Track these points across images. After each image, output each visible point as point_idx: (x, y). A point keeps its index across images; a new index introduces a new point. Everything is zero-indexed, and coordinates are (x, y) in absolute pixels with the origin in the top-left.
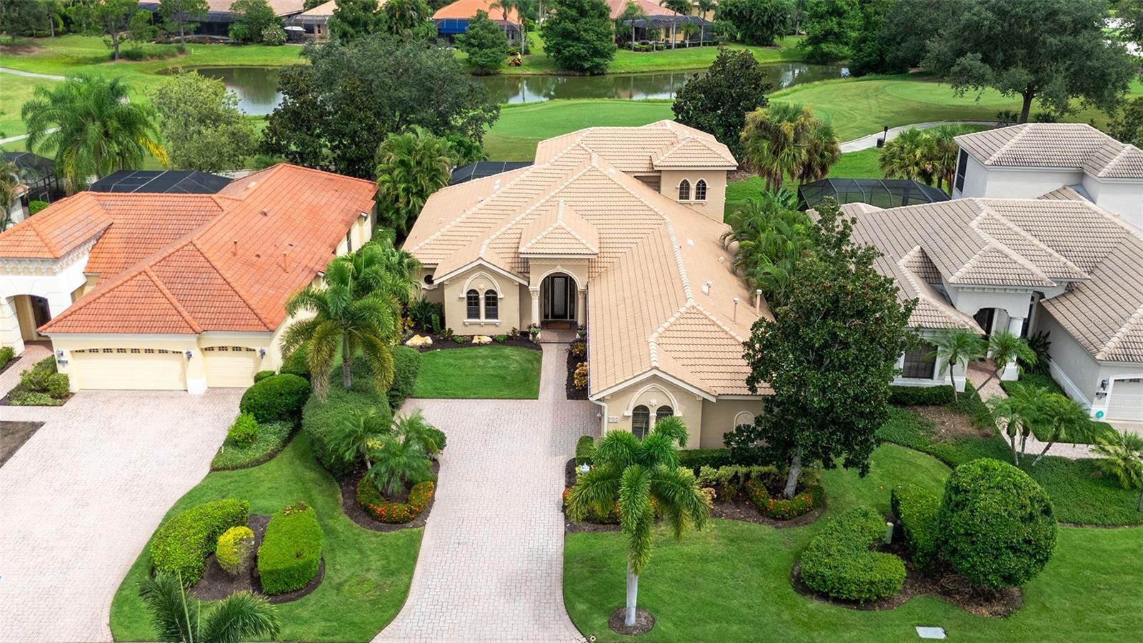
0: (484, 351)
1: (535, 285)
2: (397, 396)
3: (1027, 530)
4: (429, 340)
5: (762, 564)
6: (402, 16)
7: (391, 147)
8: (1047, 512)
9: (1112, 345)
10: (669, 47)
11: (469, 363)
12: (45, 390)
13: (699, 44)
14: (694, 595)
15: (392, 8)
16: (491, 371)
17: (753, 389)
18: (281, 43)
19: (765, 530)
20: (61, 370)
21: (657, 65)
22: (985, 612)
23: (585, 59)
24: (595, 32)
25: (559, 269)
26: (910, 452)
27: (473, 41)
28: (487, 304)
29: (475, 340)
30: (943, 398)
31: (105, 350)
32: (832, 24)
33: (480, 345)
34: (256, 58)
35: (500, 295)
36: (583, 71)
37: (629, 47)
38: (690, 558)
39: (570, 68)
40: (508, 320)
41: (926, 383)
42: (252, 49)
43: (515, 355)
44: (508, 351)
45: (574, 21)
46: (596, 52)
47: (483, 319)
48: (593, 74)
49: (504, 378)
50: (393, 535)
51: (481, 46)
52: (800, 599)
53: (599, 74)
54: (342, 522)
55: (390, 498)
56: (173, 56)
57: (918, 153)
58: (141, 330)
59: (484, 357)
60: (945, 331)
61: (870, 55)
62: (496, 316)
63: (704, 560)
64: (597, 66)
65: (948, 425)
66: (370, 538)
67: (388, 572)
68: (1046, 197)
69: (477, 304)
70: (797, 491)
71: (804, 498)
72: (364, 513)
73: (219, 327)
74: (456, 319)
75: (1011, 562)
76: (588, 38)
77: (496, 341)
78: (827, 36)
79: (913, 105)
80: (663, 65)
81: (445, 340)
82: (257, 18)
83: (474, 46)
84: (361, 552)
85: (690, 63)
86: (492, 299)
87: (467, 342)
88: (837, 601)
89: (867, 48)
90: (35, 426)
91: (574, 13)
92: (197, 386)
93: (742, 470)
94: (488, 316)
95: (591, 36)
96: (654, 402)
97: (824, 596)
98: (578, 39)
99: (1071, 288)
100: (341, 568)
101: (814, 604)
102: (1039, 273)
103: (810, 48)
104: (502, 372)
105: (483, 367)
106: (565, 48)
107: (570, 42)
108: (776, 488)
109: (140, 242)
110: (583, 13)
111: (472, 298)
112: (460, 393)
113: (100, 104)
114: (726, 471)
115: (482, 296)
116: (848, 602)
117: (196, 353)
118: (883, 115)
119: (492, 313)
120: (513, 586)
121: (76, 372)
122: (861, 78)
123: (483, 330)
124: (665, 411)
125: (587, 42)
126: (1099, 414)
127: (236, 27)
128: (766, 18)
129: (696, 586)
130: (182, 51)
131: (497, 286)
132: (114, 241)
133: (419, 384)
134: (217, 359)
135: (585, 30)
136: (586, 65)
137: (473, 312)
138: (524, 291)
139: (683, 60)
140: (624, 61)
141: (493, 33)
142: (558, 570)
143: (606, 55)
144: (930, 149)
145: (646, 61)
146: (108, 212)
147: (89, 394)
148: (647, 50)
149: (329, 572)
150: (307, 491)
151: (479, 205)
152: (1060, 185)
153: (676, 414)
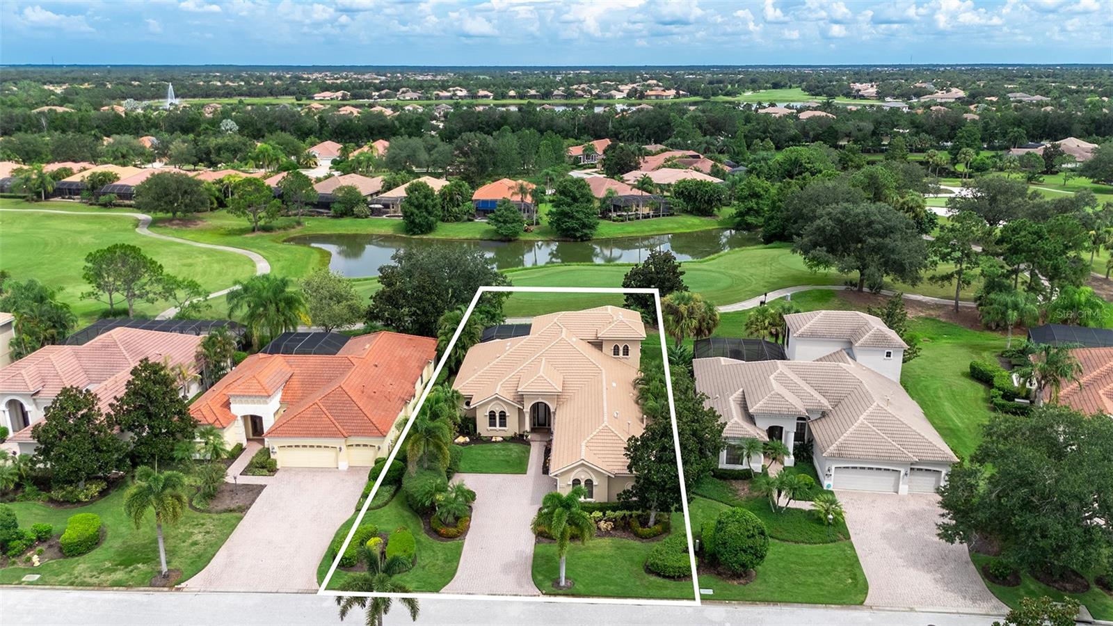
0: (497, 446)
1: (527, 409)
2: (450, 473)
4: (467, 439)
5: (631, 560)
6: (451, 199)
7: (446, 320)
9: (832, 449)
10: (638, 218)
11: (490, 453)
12: (263, 467)
13: (659, 216)
14: (595, 573)
15: (444, 194)
16: (501, 458)
17: (631, 471)
18: (366, 216)
19: (636, 543)
20: (272, 456)
21: (629, 233)
22: (735, 583)
23: (577, 230)
24: (584, 212)
25: (540, 400)
27: (500, 219)
28: (500, 419)
29: (494, 440)
30: (747, 475)
31: (296, 446)
32: (752, 204)
33: (496, 442)
35: (507, 414)
36: (575, 238)
37: (610, 218)
38: (596, 556)
39: (567, 236)
40: (512, 428)
41: (739, 467)
42: (345, 221)
43: (515, 448)
44: (511, 446)
45: (569, 205)
46: (584, 226)
47: (498, 427)
48: (582, 240)
49: (509, 462)
50: (449, 543)
51: (505, 222)
52: (646, 575)
53: (586, 240)
54: (424, 537)
55: (448, 525)
56: (294, 227)
57: (767, 322)
58: (315, 435)
59: (498, 450)
60: (744, 438)
61: (775, 229)
62: (505, 426)
63: (603, 557)
64: (586, 235)
65: (743, 489)
66: (438, 545)
67: (446, 561)
68: (821, 360)
69: (495, 419)
70: (655, 524)
71: (658, 527)
72: (435, 533)
73: (357, 434)
74: (483, 428)
75: (743, 557)
76: (579, 216)
77: (505, 440)
78: (749, 211)
80: (633, 232)
81: (477, 439)
82: (350, 199)
83: (500, 222)
84: (434, 551)
85: (652, 231)
86: (503, 416)
87: (489, 441)
88: (664, 577)
89: (774, 224)
90: (262, 487)
91: (569, 200)
92: (343, 466)
93: (627, 513)
94: (500, 426)
95: (581, 216)
96: (583, 477)
97: (658, 575)
98: (572, 217)
99: (824, 414)
100: (425, 558)
101: (653, 578)
102: (802, 409)
103: (738, 219)
104: (507, 458)
105: (497, 455)
106: (563, 223)
107: (566, 220)
108: (644, 523)
109: (310, 384)
110: (575, 199)
111: (492, 415)
112: (484, 470)
113: (275, 293)
114: (619, 513)
115: (497, 415)
116: (669, 577)
117: (344, 448)
119: (503, 424)
120: (507, 568)
121: (282, 457)
122: (770, 245)
123: (498, 433)
124: (589, 483)
125: (578, 219)
126: (828, 486)
127: (336, 206)
128: (706, 198)
129: (596, 569)
130: (298, 224)
131: (506, 409)
132: (295, 383)
133: (462, 465)
134: (354, 451)
135: (577, 212)
136: (578, 234)
137: (492, 424)
138: (520, 411)
139: (647, 228)
140: (606, 229)
142: (530, 561)
143: (592, 227)
144: (774, 320)
145: (620, 229)
146: (291, 366)
147: (287, 469)
148: (622, 221)
149: (418, 560)
150: (405, 522)
151: (497, 360)
152: (839, 349)
153: (595, 483)
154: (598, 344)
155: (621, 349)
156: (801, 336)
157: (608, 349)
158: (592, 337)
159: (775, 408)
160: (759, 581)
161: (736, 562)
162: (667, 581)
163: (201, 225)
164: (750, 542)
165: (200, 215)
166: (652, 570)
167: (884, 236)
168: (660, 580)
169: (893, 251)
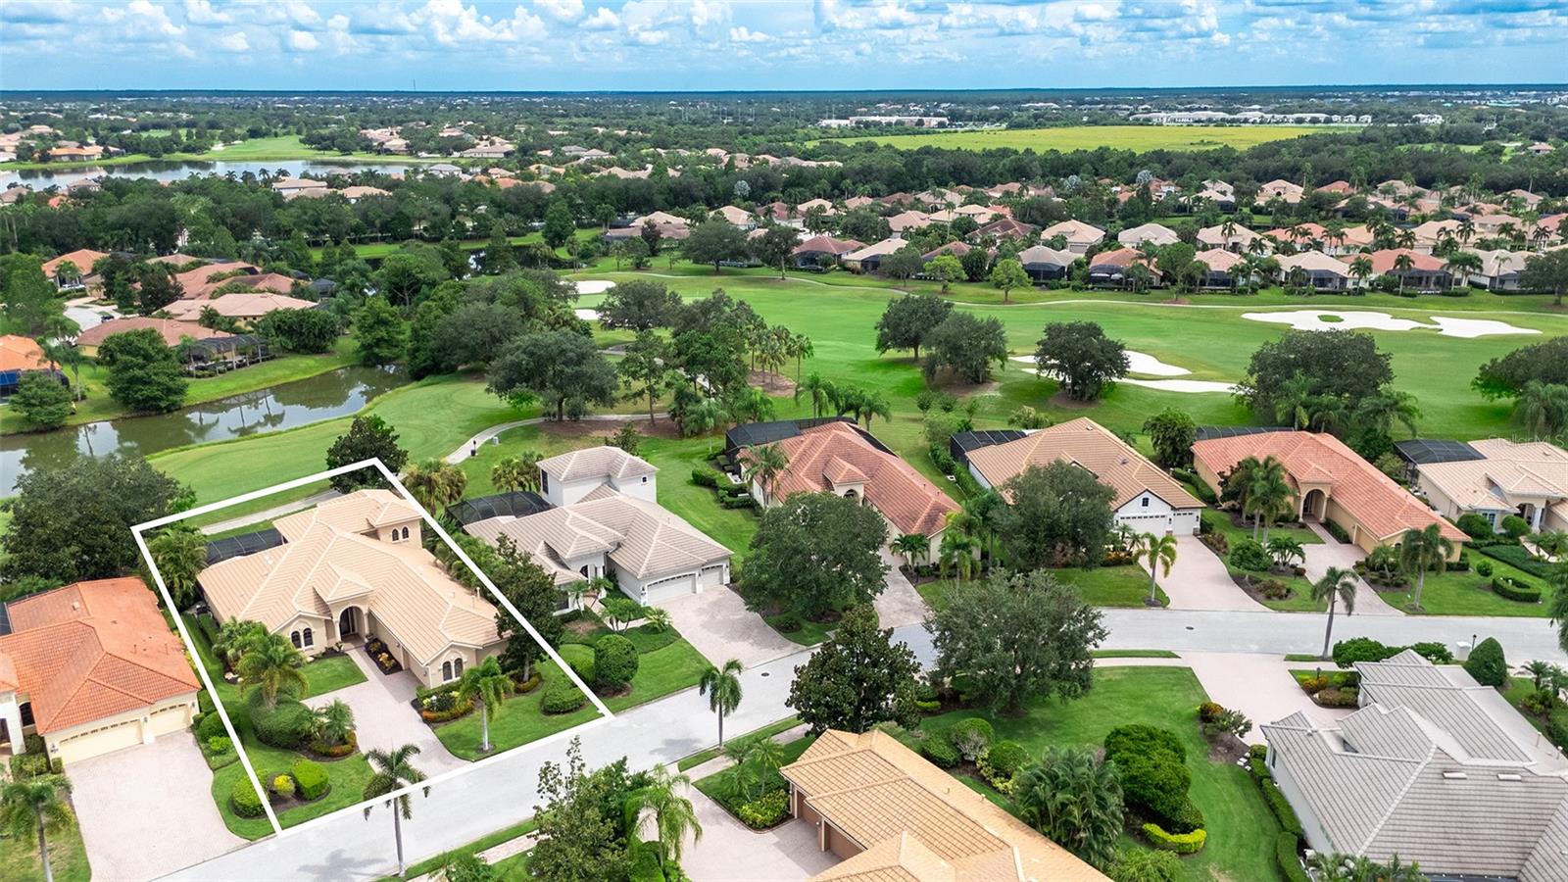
0: (313, 666)
1: (336, 619)
3: (628, 657)
5: (528, 711)
8: (633, 649)
9: (643, 570)
10: (231, 369)
11: (311, 675)
12: (43, 773)
13: (258, 361)
14: (506, 732)
16: (328, 675)
17: (501, 637)
19: (523, 698)
20: (51, 757)
21: (229, 390)
22: (620, 696)
23: (160, 399)
24: (165, 373)
25: (350, 605)
27: (33, 401)
28: (305, 638)
30: (576, 616)
31: (83, 735)
32: (382, 333)
33: (309, 662)
35: (313, 630)
36: (159, 410)
37: (189, 375)
39: (144, 409)
40: (320, 642)
41: (566, 611)
43: (336, 663)
44: (330, 661)
45: (142, 367)
46: (169, 391)
47: (304, 647)
48: (169, 411)
49: (339, 676)
50: (349, 759)
51: (42, 404)
52: (549, 718)
53: (176, 410)
55: (335, 745)
57: (515, 472)
58: (112, 713)
59: (319, 668)
60: (570, 583)
61: (425, 361)
62: (311, 644)
63: (502, 718)
64: (174, 403)
65: (583, 628)
66: (337, 764)
67: (360, 773)
69: (299, 639)
70: (530, 677)
71: (533, 679)
73: (162, 697)
75: (625, 672)
76: (160, 380)
77: (316, 658)
78: (379, 342)
79: (480, 411)
80: (235, 389)
83: (34, 405)
84: (339, 771)
86: (308, 634)
88: (564, 713)
89: (421, 356)
91: (141, 361)
92: (149, 738)
94: (307, 645)
95: (163, 379)
96: (451, 658)
97: (558, 713)
98: (149, 383)
99: (618, 545)
100: (336, 779)
101: (555, 717)
102: (604, 543)
103: (364, 353)
104: (334, 674)
105: (321, 674)
106: (136, 392)
107: (141, 387)
108: (519, 680)
109: (45, 664)
110: (148, 358)
111: (295, 636)
112: (320, 691)
115: (302, 634)
116: (568, 711)
117: (149, 717)
118: (462, 424)
119: (309, 642)
120: (423, 757)
121: (68, 754)
122: (423, 382)
123: (308, 653)
124: (458, 660)
125: (159, 384)
126: (645, 603)
128: (316, 331)
129: (504, 728)
131: (310, 625)
132: (23, 669)
134: (163, 716)
135: (155, 374)
136: (163, 404)
137: (297, 645)
138: (329, 623)
139: (252, 382)
140: (198, 390)
141: (53, 390)
142: (440, 745)
143: (180, 391)
144: (521, 468)
145: (215, 388)
146: (3, 651)
147: (75, 765)
148: (210, 376)
149: (330, 783)
152: (599, 484)
153: (464, 660)
154: (373, 533)
155: (400, 532)
156: (566, 479)
157: (386, 537)
158: (365, 527)
159: (586, 551)
160: (636, 689)
161: (620, 678)
162: (568, 715)
166: (550, 711)
167: (579, 363)
168: (562, 716)
169: (591, 378)
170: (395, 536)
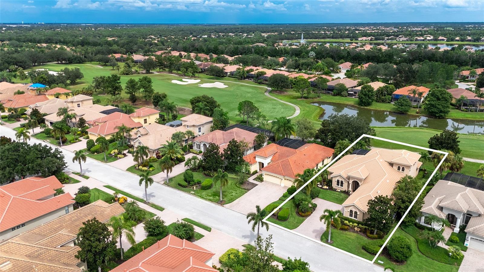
0: (337, 193)
1: (351, 182)
2: (313, 197)
4: (328, 188)
5: (360, 243)
6: (382, 93)
9: (470, 229)
10: (476, 111)
11: (333, 194)
12: (260, 179)
15: (379, 90)
16: (336, 197)
18: (346, 96)
19: (365, 239)
20: (263, 176)
21: (467, 117)
23: (437, 113)
24: (442, 105)
25: (356, 180)
26: (411, 237)
28: (341, 183)
29: (337, 190)
30: (430, 230)
31: (270, 175)
33: (337, 191)
34: (337, 101)
35: (344, 182)
36: (436, 117)
37: (460, 109)
38: (347, 237)
39: (432, 115)
40: (345, 188)
41: (428, 226)
42: (337, 97)
44: (342, 194)
45: (435, 101)
46: (442, 112)
47: (339, 186)
48: (439, 118)
49: (337, 199)
50: (301, 218)
51: (402, 105)
52: (361, 249)
53: (441, 118)
54: (294, 214)
55: (303, 212)
56: (316, 98)
59: (337, 194)
63: (350, 239)
64: (441, 116)
66: (297, 217)
67: (297, 223)
69: (339, 183)
70: (376, 234)
71: (376, 236)
72: (298, 213)
73: (287, 176)
74: (334, 185)
76: (439, 107)
77: (341, 192)
80: (469, 118)
81: (331, 188)
82: (341, 89)
83: (399, 105)
84: (295, 219)
85: (481, 118)
87: (335, 190)
88: (368, 252)
90: (257, 185)
92: (283, 185)
93: (367, 227)
94: (341, 186)
95: (440, 107)
96: (354, 210)
97: (366, 250)
98: (436, 107)
99: (480, 215)
100: (291, 219)
104: (338, 198)
105: (335, 196)
107: (432, 108)
108: (372, 233)
109: (282, 156)
110: (438, 99)
111: (338, 181)
112: (327, 199)
113: (285, 124)
114: (364, 227)
117: (283, 179)
119: (342, 186)
120: (314, 231)
121: (265, 178)
123: (339, 188)
124: (356, 213)
125: (438, 108)
126: (467, 245)
127: (335, 91)
129: (344, 241)
130: (319, 97)
131: (343, 180)
132: (277, 155)
133: (320, 195)
134: (286, 181)
135: (438, 105)
136: (437, 115)
137: (338, 184)
138: (348, 183)
139: (479, 117)
141: (407, 102)
142: (324, 232)
143: (447, 112)
145: (463, 115)
146: (278, 149)
147: (266, 182)
148: (466, 111)
149: (289, 220)
150: (291, 208)
151: (348, 162)
153: (358, 213)
154: (391, 164)
155: (401, 168)
157: (395, 167)
158: (390, 161)
159: (451, 207)
161: (394, 255)
162: (368, 254)
163: (286, 93)
164: (401, 250)
165: (287, 90)
166: (364, 248)
168: (365, 252)
170: (399, 169)
